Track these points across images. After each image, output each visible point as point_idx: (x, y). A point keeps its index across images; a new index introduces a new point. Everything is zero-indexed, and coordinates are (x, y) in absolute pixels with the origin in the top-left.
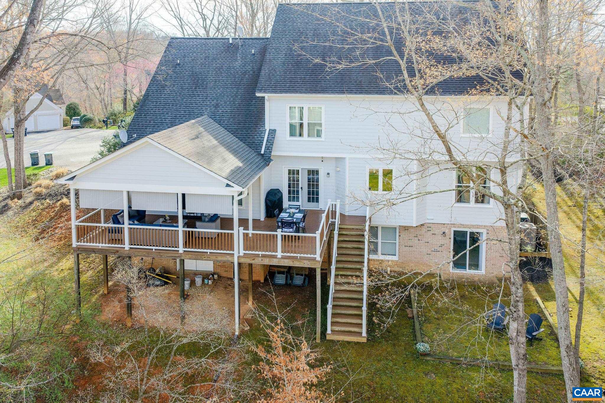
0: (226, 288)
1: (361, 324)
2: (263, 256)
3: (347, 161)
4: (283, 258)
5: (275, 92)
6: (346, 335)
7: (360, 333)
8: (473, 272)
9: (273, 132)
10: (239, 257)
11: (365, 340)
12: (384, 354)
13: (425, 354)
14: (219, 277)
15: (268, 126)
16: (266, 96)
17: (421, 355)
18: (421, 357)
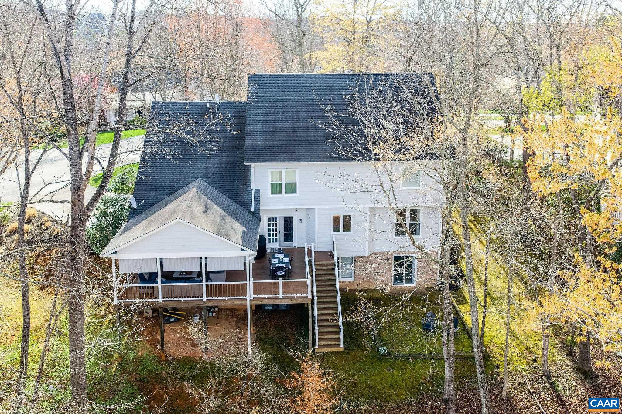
0: (227, 318)
1: (340, 338)
2: (269, 298)
3: (316, 211)
4: (284, 298)
5: (260, 161)
6: (329, 348)
7: (339, 345)
8: (408, 285)
9: (258, 191)
10: (251, 300)
11: (342, 350)
12: (357, 358)
13: (385, 355)
14: (219, 309)
15: (253, 187)
16: (252, 164)
17: (383, 356)
18: (382, 358)
